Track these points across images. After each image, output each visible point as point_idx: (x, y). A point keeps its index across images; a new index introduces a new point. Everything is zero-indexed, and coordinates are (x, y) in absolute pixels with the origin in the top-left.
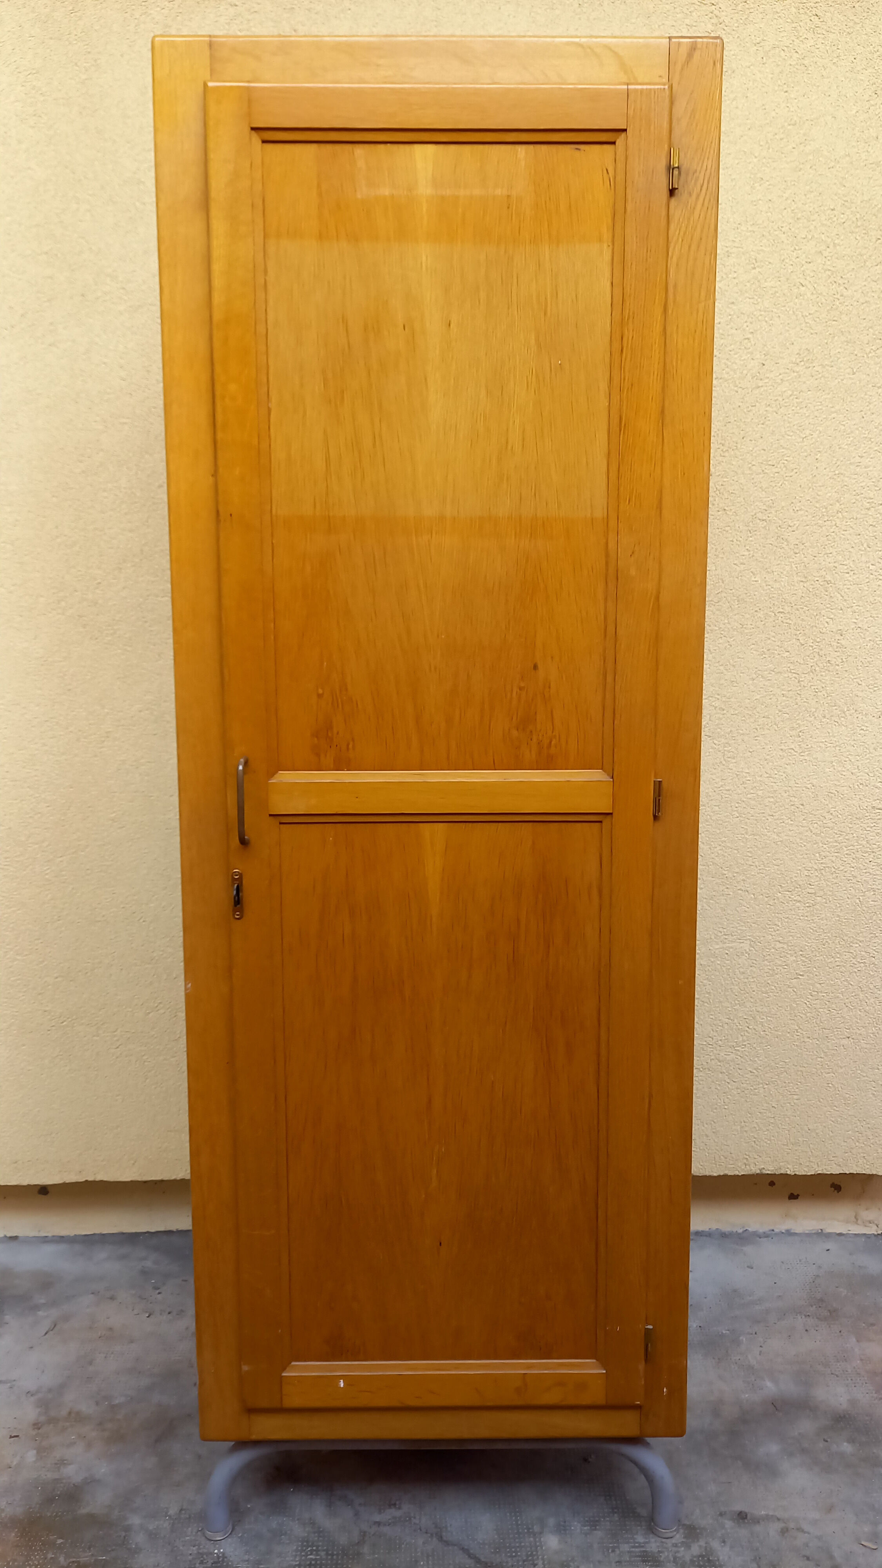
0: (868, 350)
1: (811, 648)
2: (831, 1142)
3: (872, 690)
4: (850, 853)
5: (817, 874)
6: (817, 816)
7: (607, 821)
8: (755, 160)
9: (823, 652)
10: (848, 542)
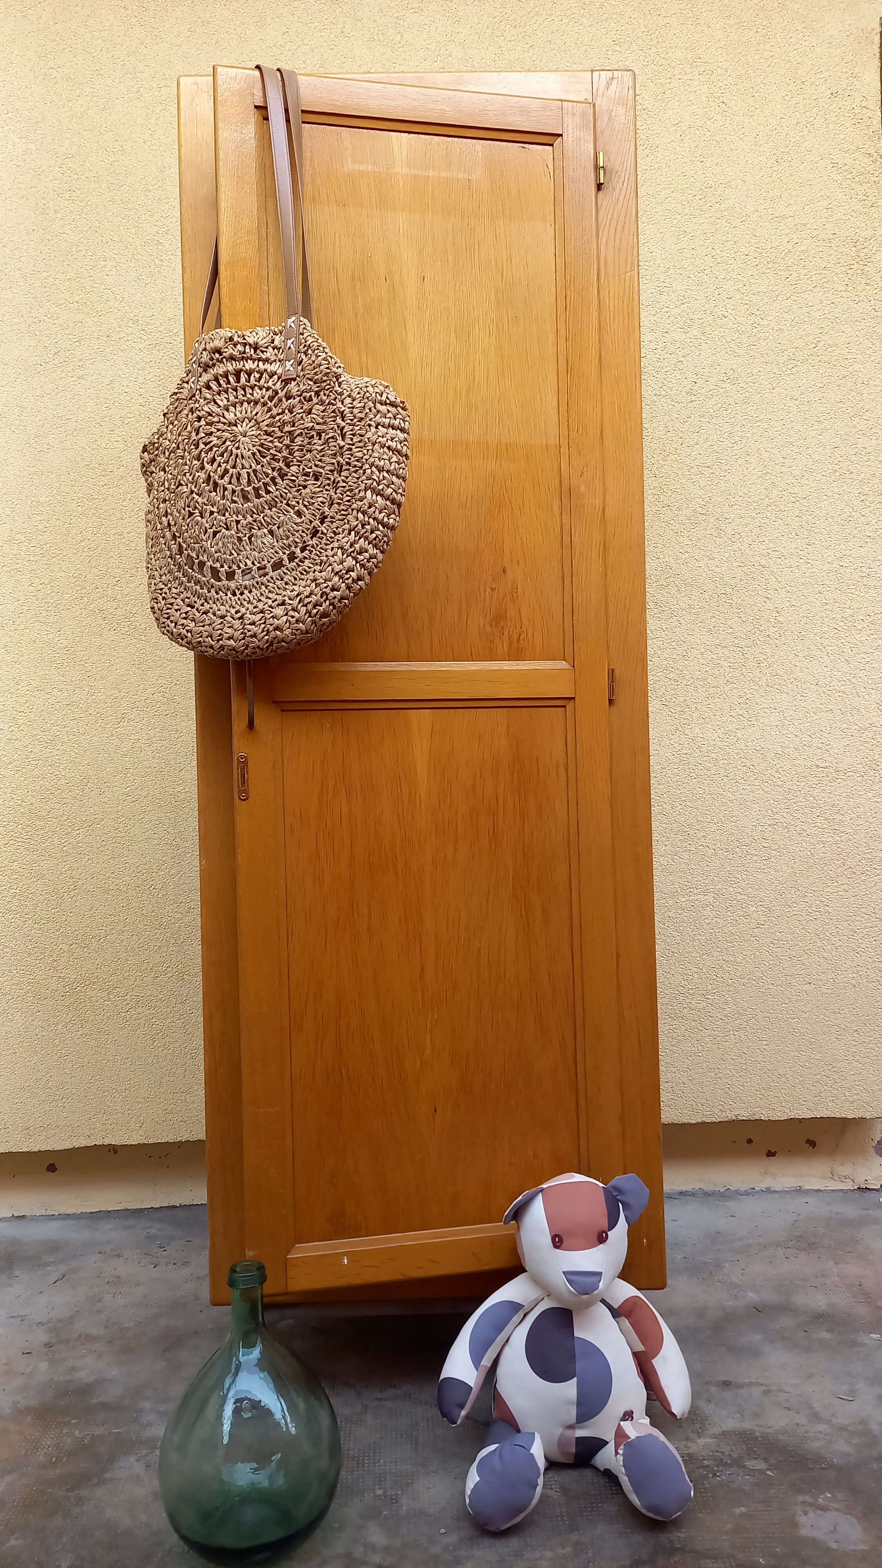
0: (784, 369)
1: (752, 625)
2: (801, 1087)
3: (808, 661)
4: (799, 809)
5: (771, 829)
6: (767, 776)
7: (570, 705)
8: (679, 217)
9: (762, 628)
10: (778, 531)
